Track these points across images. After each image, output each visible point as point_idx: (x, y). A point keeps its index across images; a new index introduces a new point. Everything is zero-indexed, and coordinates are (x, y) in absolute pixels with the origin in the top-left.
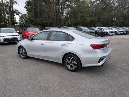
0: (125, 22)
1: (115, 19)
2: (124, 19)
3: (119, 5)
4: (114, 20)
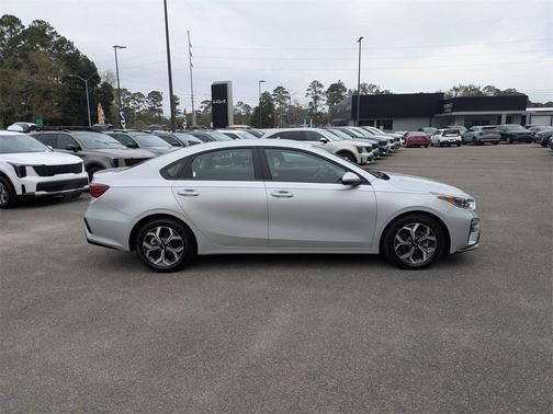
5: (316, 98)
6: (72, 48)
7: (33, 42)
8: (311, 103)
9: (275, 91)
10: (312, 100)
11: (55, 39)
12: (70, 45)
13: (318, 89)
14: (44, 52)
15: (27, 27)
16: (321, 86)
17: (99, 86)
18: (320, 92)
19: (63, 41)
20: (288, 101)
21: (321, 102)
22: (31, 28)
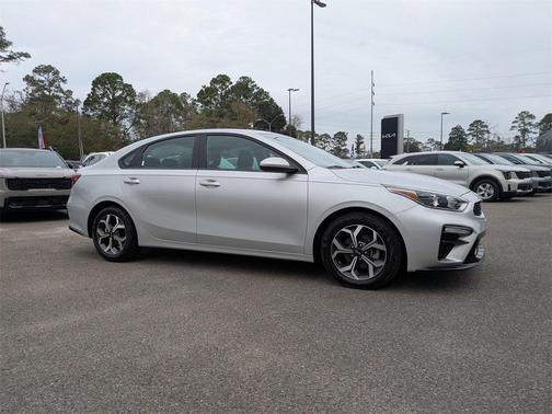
5: (524, 131)
6: (268, 97)
7: (238, 95)
8: (517, 137)
9: (472, 125)
10: (519, 134)
11: (256, 91)
12: (267, 94)
13: (527, 121)
14: (246, 103)
15: (234, 83)
16: (532, 117)
17: (285, 128)
18: (530, 124)
19: (261, 92)
20: (486, 136)
21: (531, 135)
22: (238, 83)
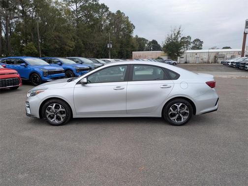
0: (123, 52)
1: (110, 46)
2: (121, 47)
3: (111, 24)
4: (108, 47)
